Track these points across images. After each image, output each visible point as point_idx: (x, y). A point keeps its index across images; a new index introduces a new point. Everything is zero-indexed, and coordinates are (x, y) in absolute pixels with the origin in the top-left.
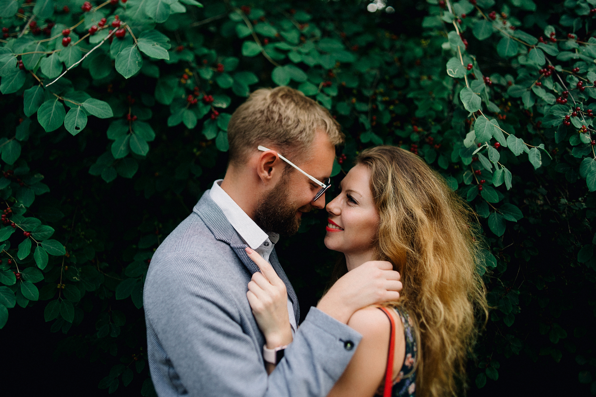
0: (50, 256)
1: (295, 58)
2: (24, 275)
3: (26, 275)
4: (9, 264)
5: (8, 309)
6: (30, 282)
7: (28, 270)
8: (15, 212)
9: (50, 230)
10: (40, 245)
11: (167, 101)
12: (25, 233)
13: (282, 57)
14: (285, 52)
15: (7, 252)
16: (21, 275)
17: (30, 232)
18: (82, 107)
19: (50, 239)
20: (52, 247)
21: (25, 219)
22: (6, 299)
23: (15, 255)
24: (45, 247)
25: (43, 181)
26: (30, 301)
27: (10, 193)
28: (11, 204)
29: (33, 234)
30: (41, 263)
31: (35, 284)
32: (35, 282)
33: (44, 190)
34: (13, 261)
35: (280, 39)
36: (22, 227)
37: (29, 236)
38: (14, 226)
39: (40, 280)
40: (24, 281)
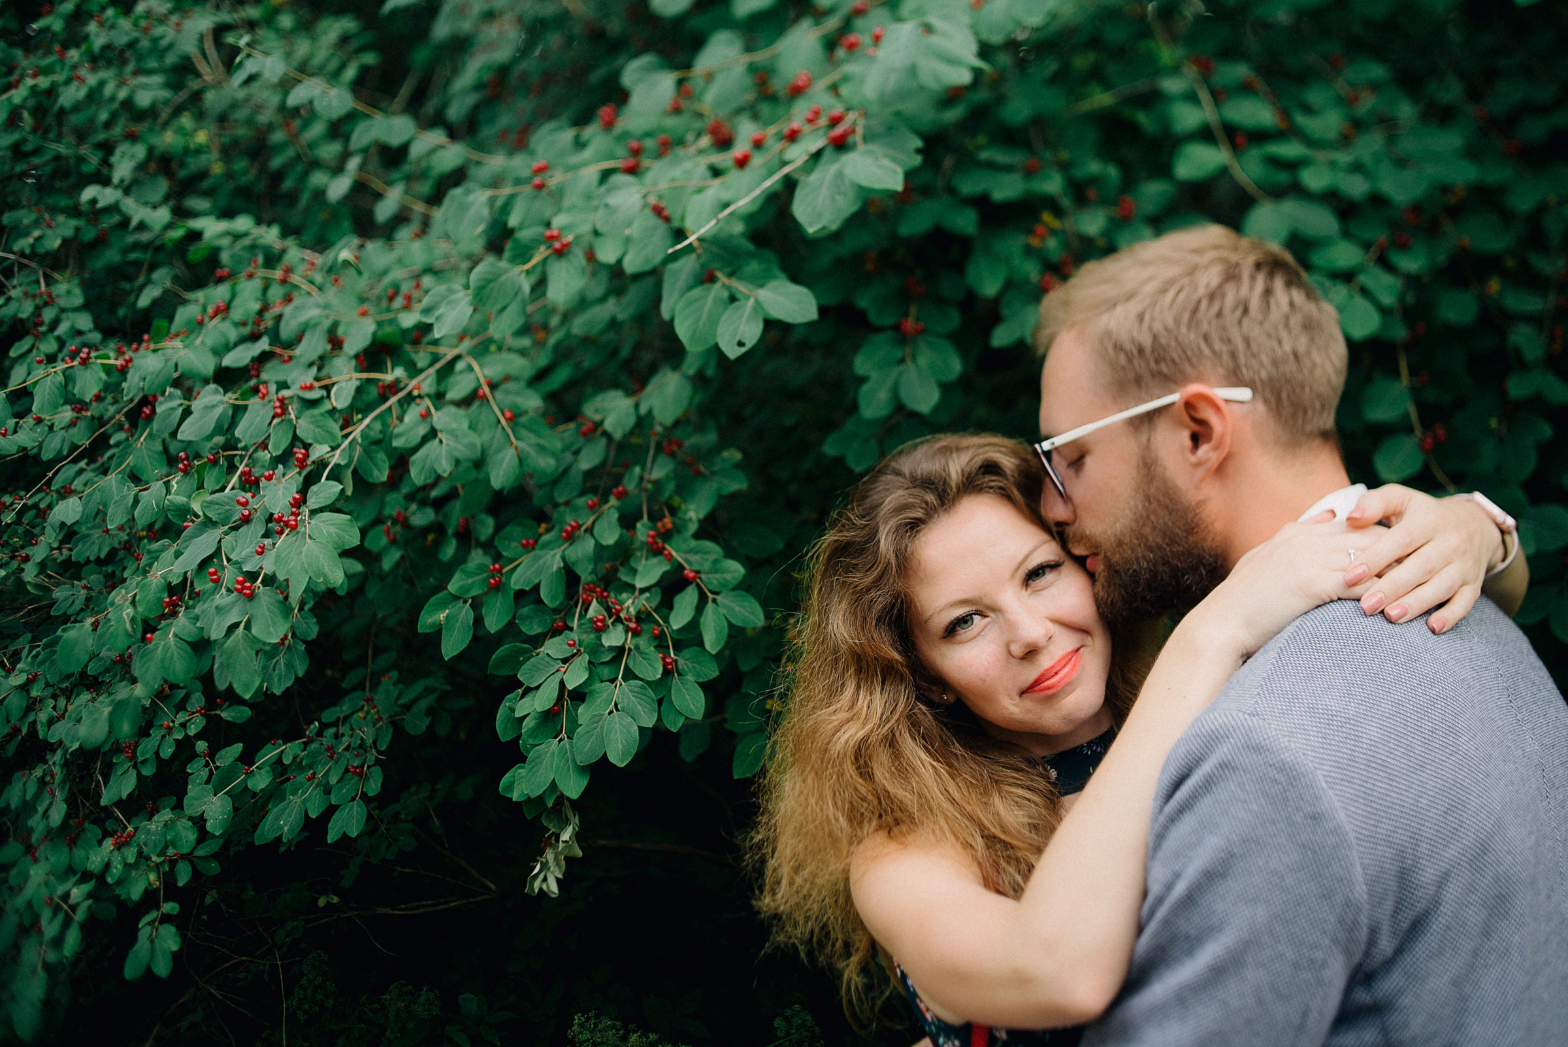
0: (731, 625)
1: (1314, 179)
2: (681, 662)
3: (686, 664)
4: (656, 637)
5: (640, 728)
6: (690, 678)
7: (687, 653)
8: (677, 530)
9: (735, 569)
10: (714, 601)
11: (990, 288)
12: (686, 572)
13: (1283, 177)
14: (1292, 166)
15: (654, 611)
16: (676, 661)
17: (698, 572)
18: (757, 301)
19: (734, 589)
20: (737, 608)
21: (694, 543)
22: (639, 707)
23: (666, 620)
24: (727, 607)
25: (737, 466)
26: (687, 718)
27: (670, 487)
28: (673, 511)
29: (703, 576)
30: (712, 639)
31: (699, 683)
32: (701, 680)
33: (737, 484)
34: (663, 632)
35: (1287, 132)
36: (687, 561)
37: (694, 578)
38: (669, 557)
39: (712, 677)
40: (680, 674)
